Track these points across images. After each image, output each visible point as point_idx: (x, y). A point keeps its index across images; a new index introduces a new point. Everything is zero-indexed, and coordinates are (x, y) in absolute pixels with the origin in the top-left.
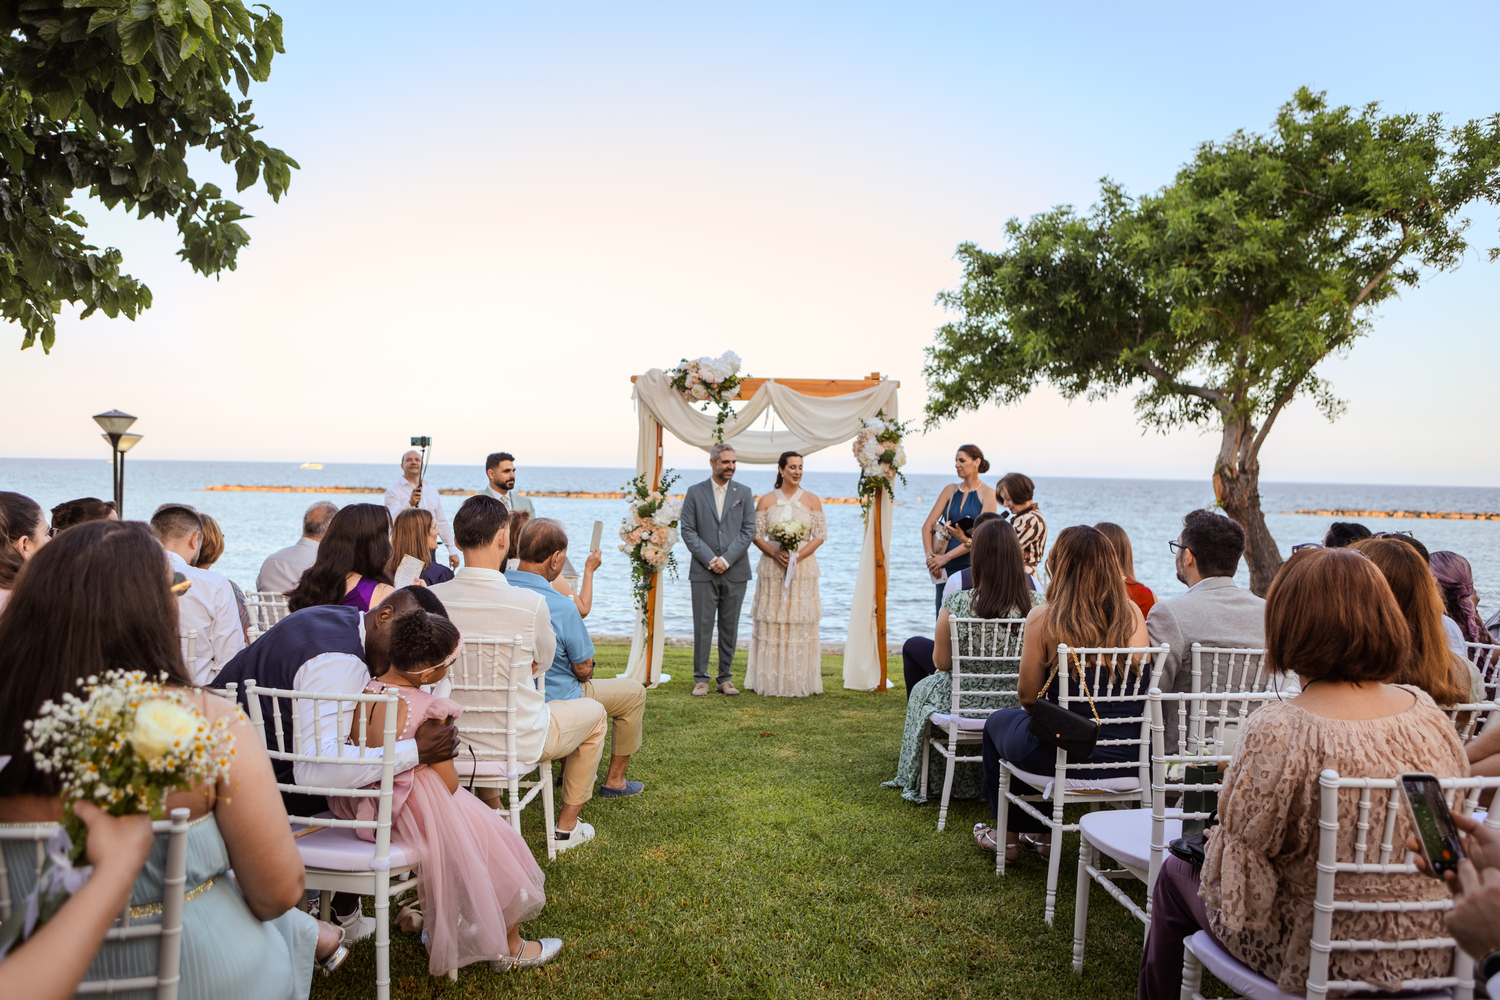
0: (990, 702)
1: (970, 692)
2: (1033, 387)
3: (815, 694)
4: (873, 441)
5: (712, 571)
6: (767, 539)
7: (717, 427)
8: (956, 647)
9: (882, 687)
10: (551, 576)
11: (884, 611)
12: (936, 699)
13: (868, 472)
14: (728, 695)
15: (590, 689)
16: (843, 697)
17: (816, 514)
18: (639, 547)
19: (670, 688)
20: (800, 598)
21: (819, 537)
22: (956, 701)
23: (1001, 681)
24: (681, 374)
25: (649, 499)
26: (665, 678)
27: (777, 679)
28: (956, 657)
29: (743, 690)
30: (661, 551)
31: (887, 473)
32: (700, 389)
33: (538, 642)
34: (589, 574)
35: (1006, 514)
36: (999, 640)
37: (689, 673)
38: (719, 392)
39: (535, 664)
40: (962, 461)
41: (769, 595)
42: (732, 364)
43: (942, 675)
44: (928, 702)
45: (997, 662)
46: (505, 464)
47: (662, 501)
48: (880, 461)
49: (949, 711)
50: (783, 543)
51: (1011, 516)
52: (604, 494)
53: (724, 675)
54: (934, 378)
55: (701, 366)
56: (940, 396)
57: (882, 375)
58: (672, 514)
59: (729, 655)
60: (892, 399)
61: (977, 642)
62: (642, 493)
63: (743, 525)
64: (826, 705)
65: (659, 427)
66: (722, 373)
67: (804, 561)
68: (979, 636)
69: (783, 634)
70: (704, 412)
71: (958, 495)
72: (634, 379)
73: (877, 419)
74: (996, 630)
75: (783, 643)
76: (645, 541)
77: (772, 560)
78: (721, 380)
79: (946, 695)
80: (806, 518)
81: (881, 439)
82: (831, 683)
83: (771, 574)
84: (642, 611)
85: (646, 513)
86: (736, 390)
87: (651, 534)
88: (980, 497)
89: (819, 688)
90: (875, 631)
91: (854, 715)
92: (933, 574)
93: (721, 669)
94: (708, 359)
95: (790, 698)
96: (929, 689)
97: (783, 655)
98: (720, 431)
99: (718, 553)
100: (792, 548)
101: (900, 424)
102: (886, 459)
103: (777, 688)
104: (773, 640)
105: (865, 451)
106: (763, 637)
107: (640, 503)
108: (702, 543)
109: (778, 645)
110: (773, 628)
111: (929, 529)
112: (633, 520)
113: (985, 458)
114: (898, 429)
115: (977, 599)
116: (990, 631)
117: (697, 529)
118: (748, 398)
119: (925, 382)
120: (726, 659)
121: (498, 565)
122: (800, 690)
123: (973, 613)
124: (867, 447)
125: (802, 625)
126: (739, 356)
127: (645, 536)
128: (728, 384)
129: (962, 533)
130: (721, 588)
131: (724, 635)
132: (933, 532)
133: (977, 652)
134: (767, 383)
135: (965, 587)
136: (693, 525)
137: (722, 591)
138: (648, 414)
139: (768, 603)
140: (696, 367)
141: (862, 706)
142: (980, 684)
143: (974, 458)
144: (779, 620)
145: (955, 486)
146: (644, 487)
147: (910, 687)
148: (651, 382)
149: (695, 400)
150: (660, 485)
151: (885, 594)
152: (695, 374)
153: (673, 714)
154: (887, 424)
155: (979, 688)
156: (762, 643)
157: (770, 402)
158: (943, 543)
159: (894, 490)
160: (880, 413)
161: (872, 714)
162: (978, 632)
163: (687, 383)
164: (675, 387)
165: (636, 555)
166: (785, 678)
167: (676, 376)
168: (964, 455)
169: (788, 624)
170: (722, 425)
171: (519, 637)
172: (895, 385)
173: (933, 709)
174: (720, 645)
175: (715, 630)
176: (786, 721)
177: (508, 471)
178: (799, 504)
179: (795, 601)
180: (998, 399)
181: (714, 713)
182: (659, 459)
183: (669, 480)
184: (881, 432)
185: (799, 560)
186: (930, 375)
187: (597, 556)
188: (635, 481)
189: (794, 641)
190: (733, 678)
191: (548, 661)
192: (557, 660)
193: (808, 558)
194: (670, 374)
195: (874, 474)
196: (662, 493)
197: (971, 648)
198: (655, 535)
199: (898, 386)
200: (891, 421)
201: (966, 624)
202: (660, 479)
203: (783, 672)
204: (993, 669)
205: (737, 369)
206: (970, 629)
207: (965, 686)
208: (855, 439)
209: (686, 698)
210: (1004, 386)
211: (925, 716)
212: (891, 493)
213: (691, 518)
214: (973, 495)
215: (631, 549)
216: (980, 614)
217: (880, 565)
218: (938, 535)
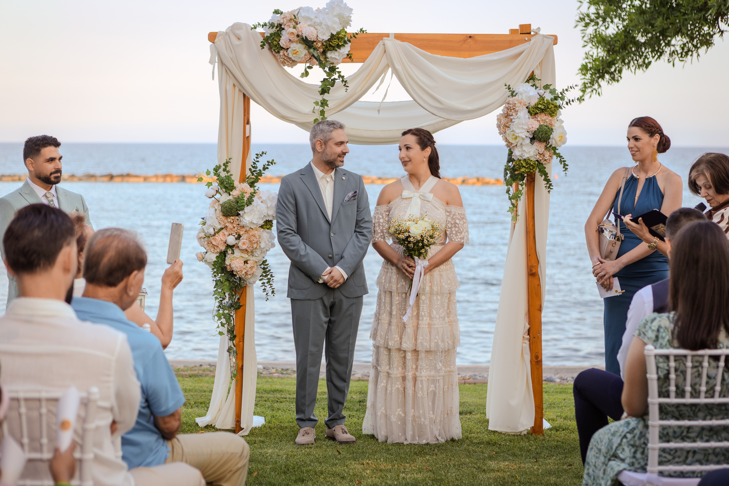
0: (697, 457)
1: (672, 445)
2: (716, 38)
3: (453, 440)
4: (523, 114)
5: (325, 284)
6: (390, 242)
7: (320, 98)
8: (653, 387)
9: (537, 429)
10: (125, 303)
11: (540, 332)
12: (626, 453)
13: (517, 153)
14: (341, 443)
15: (178, 449)
16: (488, 443)
17: (454, 209)
18: (223, 255)
19: (266, 435)
20: (431, 318)
21: (457, 239)
22: (653, 457)
23: (711, 429)
24: (274, 30)
25: (235, 193)
26: (258, 421)
27: (404, 421)
28: (654, 400)
29: (360, 436)
30: (252, 259)
31: (542, 154)
32: (300, 49)
33: (119, 396)
34: (167, 292)
35: (702, 207)
36: (709, 377)
37: (289, 414)
38: (324, 53)
39: (114, 423)
40: (636, 139)
41: (391, 314)
42: (340, 16)
43: (633, 422)
44: (615, 456)
45: (706, 405)
46: (48, 151)
47: (252, 195)
48: (533, 140)
49: (644, 469)
50: (407, 247)
51: (709, 208)
52: (157, 176)
53: (335, 418)
54: (591, 30)
55: (300, 19)
56: (600, 53)
57: (533, 27)
58: (265, 211)
59: (342, 392)
60: (547, 59)
61: (681, 379)
62: (227, 185)
63: (358, 223)
64: (469, 454)
65: (246, 99)
66: (328, 27)
67: (436, 272)
68: (684, 373)
69: (410, 364)
70: (305, 80)
71: (632, 182)
72: (212, 37)
73: (528, 86)
74: (706, 364)
75: (410, 375)
76: (231, 247)
77: (394, 268)
78: (326, 37)
79: (640, 447)
80: (439, 215)
81: (534, 111)
82: (471, 424)
83: (394, 287)
84: (226, 337)
85: (232, 210)
86: (346, 50)
87: (239, 237)
88: (661, 184)
89: (457, 431)
90: (528, 357)
91: (504, 466)
92: (603, 285)
93: (331, 409)
94: (309, 9)
95: (420, 446)
96: (616, 441)
97: (410, 391)
98: (324, 103)
99: (332, 261)
100: (419, 255)
101: (559, 90)
102: (541, 136)
103: (404, 433)
104: (397, 372)
105: (513, 126)
106: (384, 368)
107: (224, 198)
108: (309, 250)
109: (404, 378)
110: (396, 357)
111: (595, 227)
112: (215, 219)
113: (665, 133)
114: (556, 98)
115: (680, 324)
116: (697, 366)
117: (300, 231)
118: (363, 60)
119: (580, 35)
120: (338, 396)
121: (63, 294)
122: (433, 434)
123: (676, 343)
124: (516, 121)
125: (435, 352)
126: (349, 5)
127: (231, 240)
128: (335, 42)
129: (645, 230)
130: (332, 307)
131: (336, 366)
132: (601, 231)
133: (680, 393)
134: (386, 39)
135: (659, 309)
136: (294, 226)
137: (332, 309)
138: (232, 81)
139: (390, 324)
140: (294, 19)
141: (514, 455)
142: (684, 434)
143: (652, 134)
144: (405, 346)
145: (627, 169)
146: (228, 178)
147: (586, 437)
148: (236, 42)
149: (293, 63)
150: (248, 173)
151: (540, 310)
152: (292, 30)
153: (273, 470)
154: (542, 92)
155: (683, 439)
156: (382, 376)
157: (390, 64)
158: (613, 245)
159: (551, 177)
160: (532, 78)
161: (527, 465)
162: (682, 368)
163: (283, 42)
164: (266, 47)
165: (221, 267)
166: (414, 420)
167: (268, 32)
168: (637, 131)
169: (416, 351)
170: (326, 96)
171: (95, 390)
172: (551, 41)
173: (623, 466)
174: (329, 380)
175: (324, 361)
176: (419, 476)
177: (52, 160)
178: (430, 196)
179: (424, 322)
180: (671, 54)
181: (324, 467)
182: (247, 140)
183: (260, 166)
184: (534, 102)
185: (429, 269)
186: (587, 25)
187: (177, 268)
188: (216, 169)
189: (424, 374)
190: (347, 421)
191: (130, 418)
192: (140, 414)
193: (442, 267)
194: (260, 30)
195: (526, 156)
196: (252, 185)
197: (673, 388)
198: (243, 240)
199: (555, 43)
200: (546, 87)
201: (667, 357)
202: (249, 165)
203: (411, 412)
204: (701, 414)
205: (347, 22)
206: (672, 364)
207: (665, 435)
208: (500, 111)
209: (288, 448)
210: (679, 38)
211: (612, 474)
212: (547, 180)
213: (292, 218)
214: (651, 182)
215: (213, 257)
216: (683, 345)
217: (533, 274)
218: (607, 234)
